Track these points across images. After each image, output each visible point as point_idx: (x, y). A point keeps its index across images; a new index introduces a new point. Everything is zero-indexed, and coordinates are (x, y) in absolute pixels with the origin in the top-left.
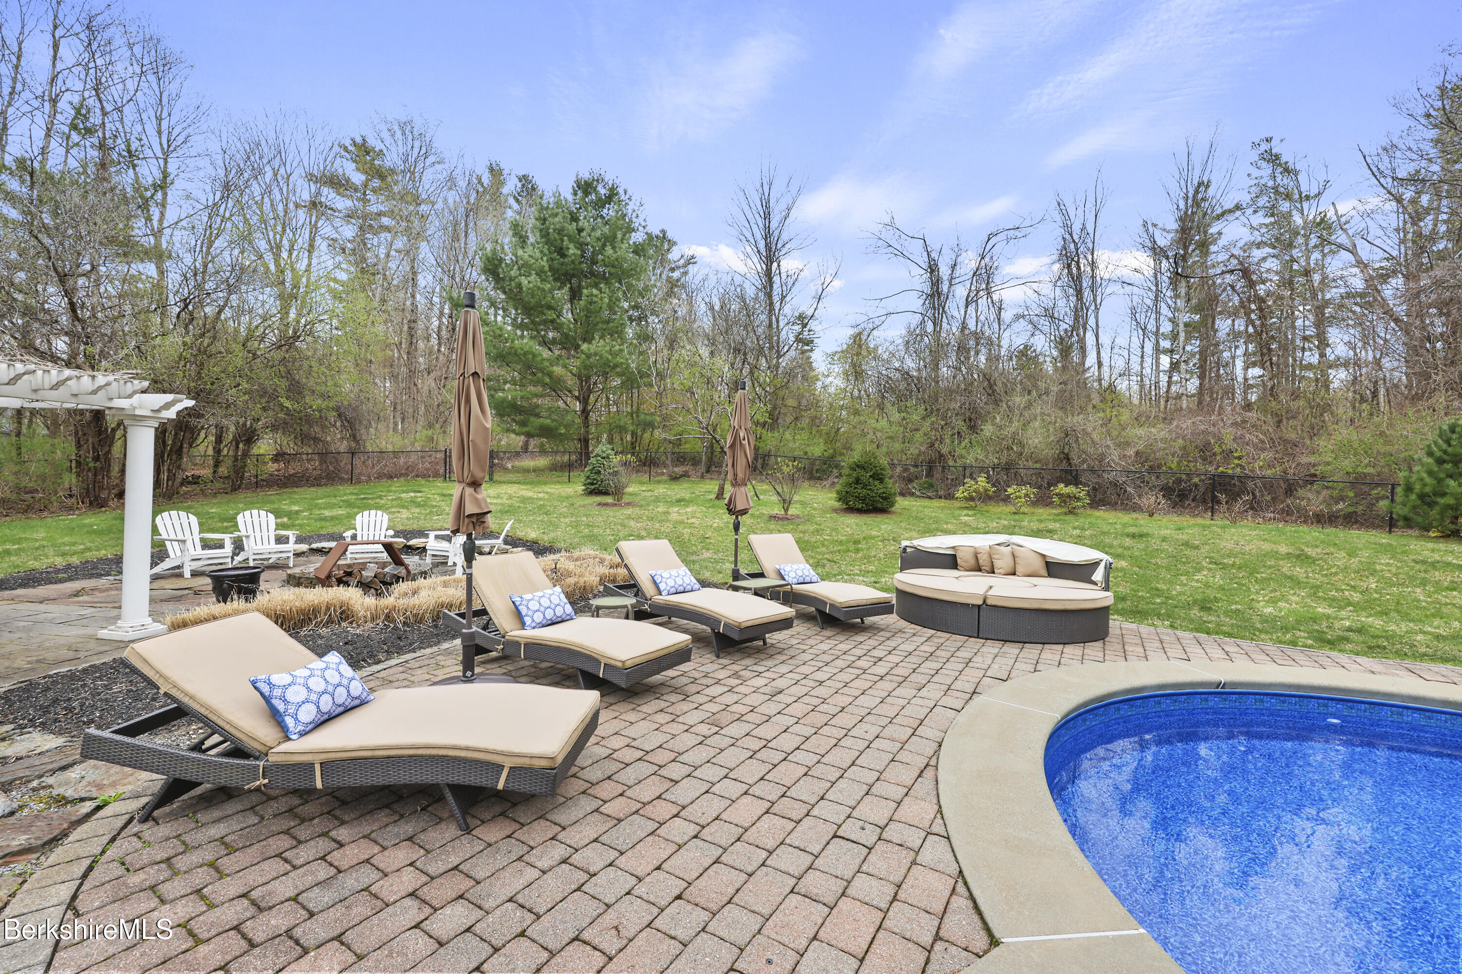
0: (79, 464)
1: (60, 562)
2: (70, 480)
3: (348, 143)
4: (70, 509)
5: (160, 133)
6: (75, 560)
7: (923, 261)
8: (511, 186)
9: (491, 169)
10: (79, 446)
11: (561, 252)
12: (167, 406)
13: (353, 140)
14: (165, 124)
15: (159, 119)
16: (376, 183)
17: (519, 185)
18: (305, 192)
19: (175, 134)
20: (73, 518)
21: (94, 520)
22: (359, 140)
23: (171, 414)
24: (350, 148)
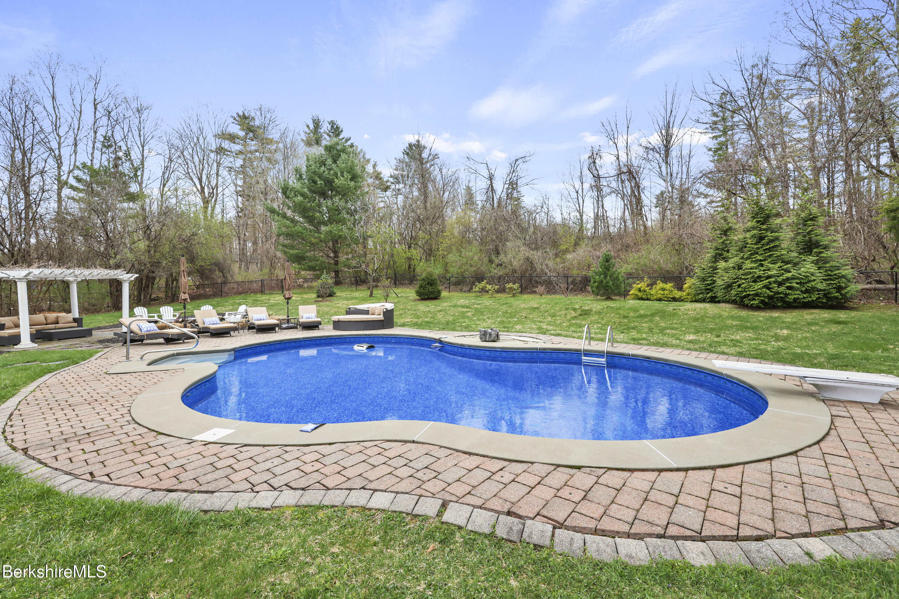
0: (111, 293)
1: (107, 324)
2: (108, 300)
3: (235, 115)
4: (109, 311)
5: (140, 136)
6: (111, 324)
7: (486, 174)
8: (325, 127)
9: (314, 121)
10: (111, 287)
11: (315, 182)
12: (131, 277)
13: (238, 114)
14: (142, 133)
15: (140, 131)
16: (251, 135)
17: (329, 127)
18: (213, 144)
19: (146, 136)
20: (110, 314)
21: (117, 314)
22: (241, 114)
23: (133, 279)
24: (237, 118)
